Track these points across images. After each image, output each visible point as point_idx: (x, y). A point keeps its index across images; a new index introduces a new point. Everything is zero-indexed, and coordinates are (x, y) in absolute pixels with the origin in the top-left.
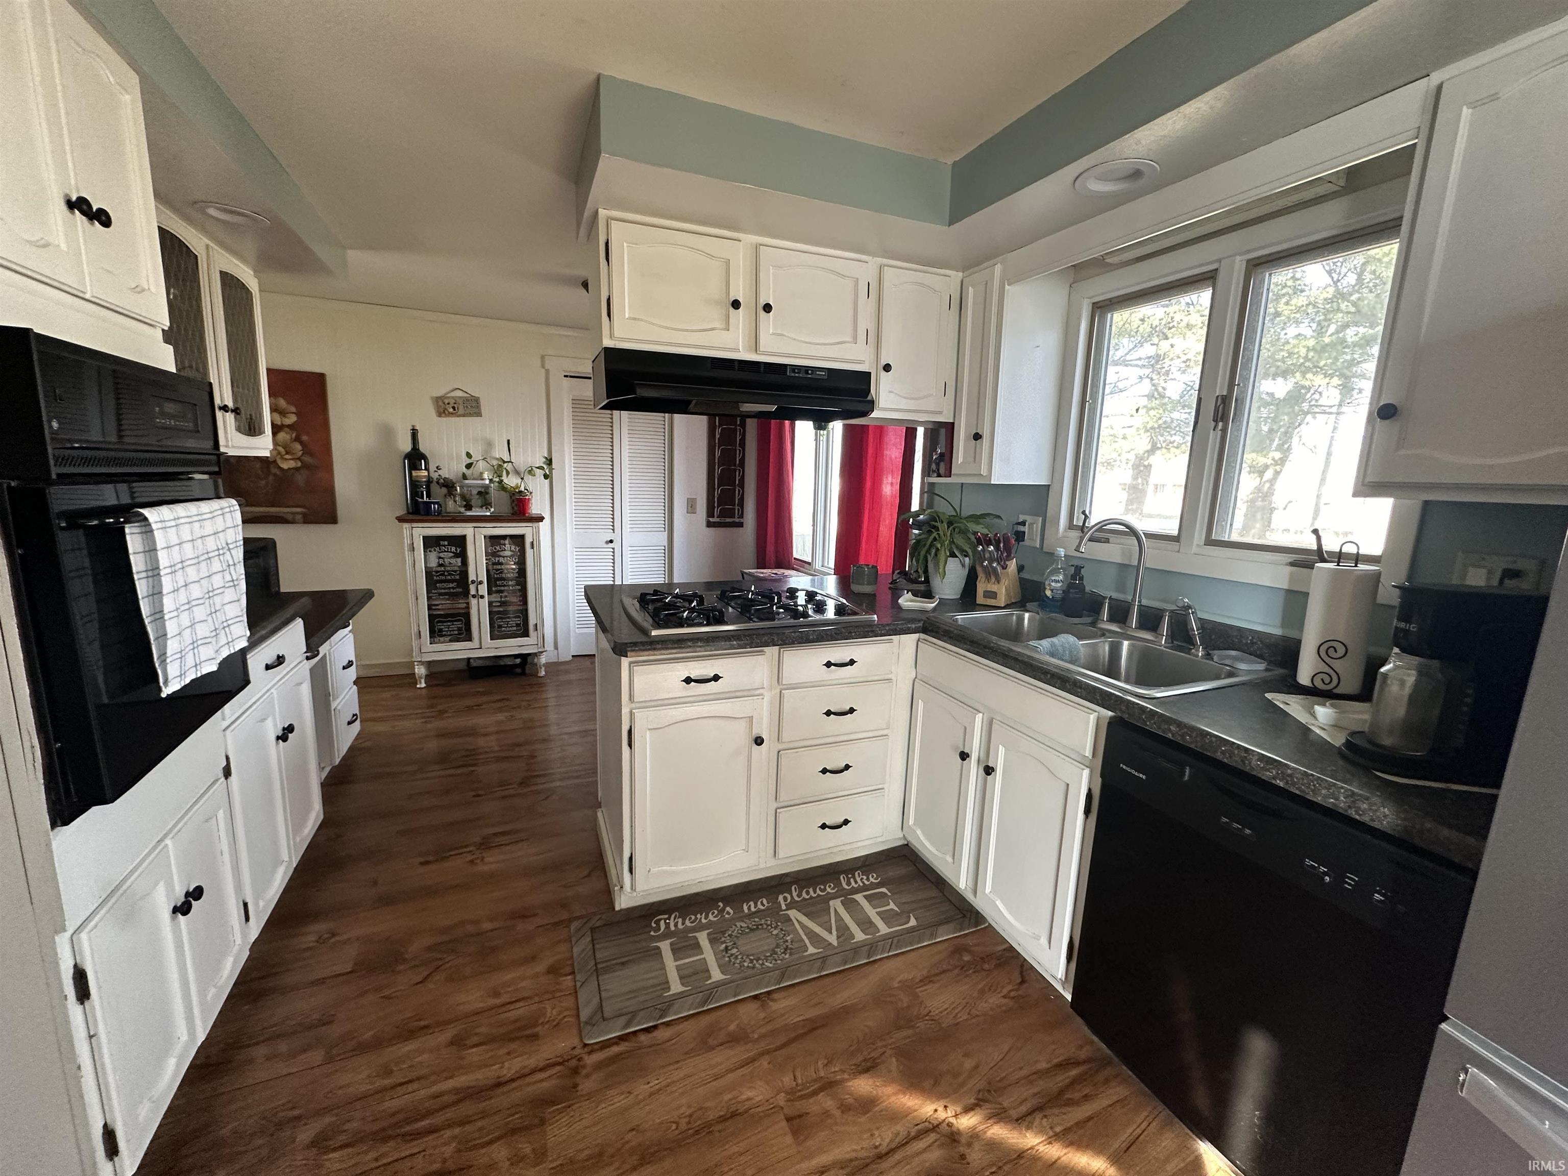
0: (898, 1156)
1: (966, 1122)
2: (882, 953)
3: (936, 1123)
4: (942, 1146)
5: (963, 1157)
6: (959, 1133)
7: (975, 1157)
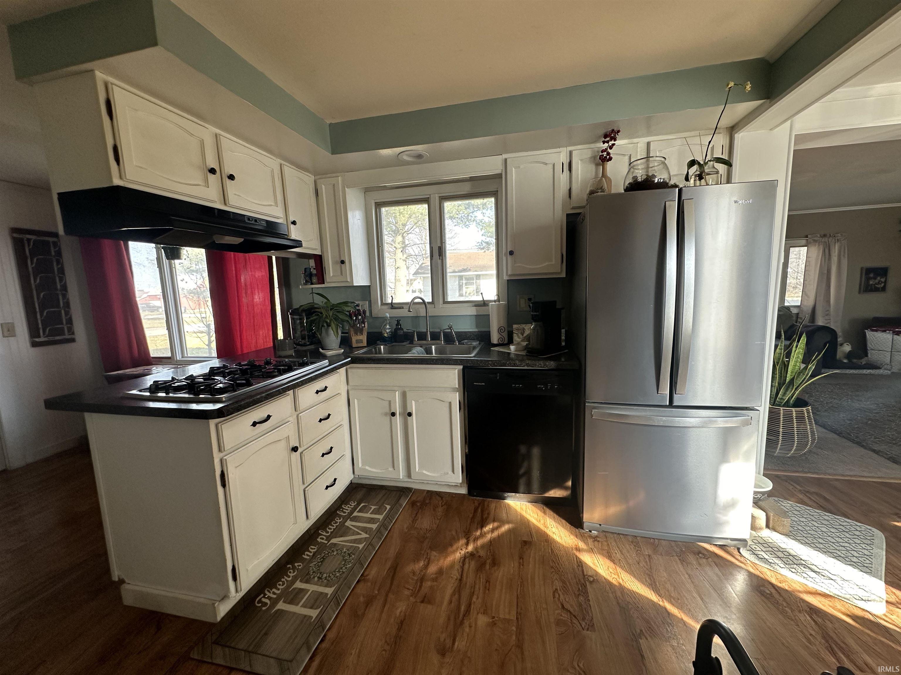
0: (465, 575)
1: (470, 548)
2: (390, 525)
3: (464, 556)
4: (472, 559)
5: (480, 556)
6: (472, 552)
7: (482, 553)
